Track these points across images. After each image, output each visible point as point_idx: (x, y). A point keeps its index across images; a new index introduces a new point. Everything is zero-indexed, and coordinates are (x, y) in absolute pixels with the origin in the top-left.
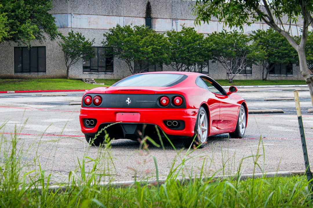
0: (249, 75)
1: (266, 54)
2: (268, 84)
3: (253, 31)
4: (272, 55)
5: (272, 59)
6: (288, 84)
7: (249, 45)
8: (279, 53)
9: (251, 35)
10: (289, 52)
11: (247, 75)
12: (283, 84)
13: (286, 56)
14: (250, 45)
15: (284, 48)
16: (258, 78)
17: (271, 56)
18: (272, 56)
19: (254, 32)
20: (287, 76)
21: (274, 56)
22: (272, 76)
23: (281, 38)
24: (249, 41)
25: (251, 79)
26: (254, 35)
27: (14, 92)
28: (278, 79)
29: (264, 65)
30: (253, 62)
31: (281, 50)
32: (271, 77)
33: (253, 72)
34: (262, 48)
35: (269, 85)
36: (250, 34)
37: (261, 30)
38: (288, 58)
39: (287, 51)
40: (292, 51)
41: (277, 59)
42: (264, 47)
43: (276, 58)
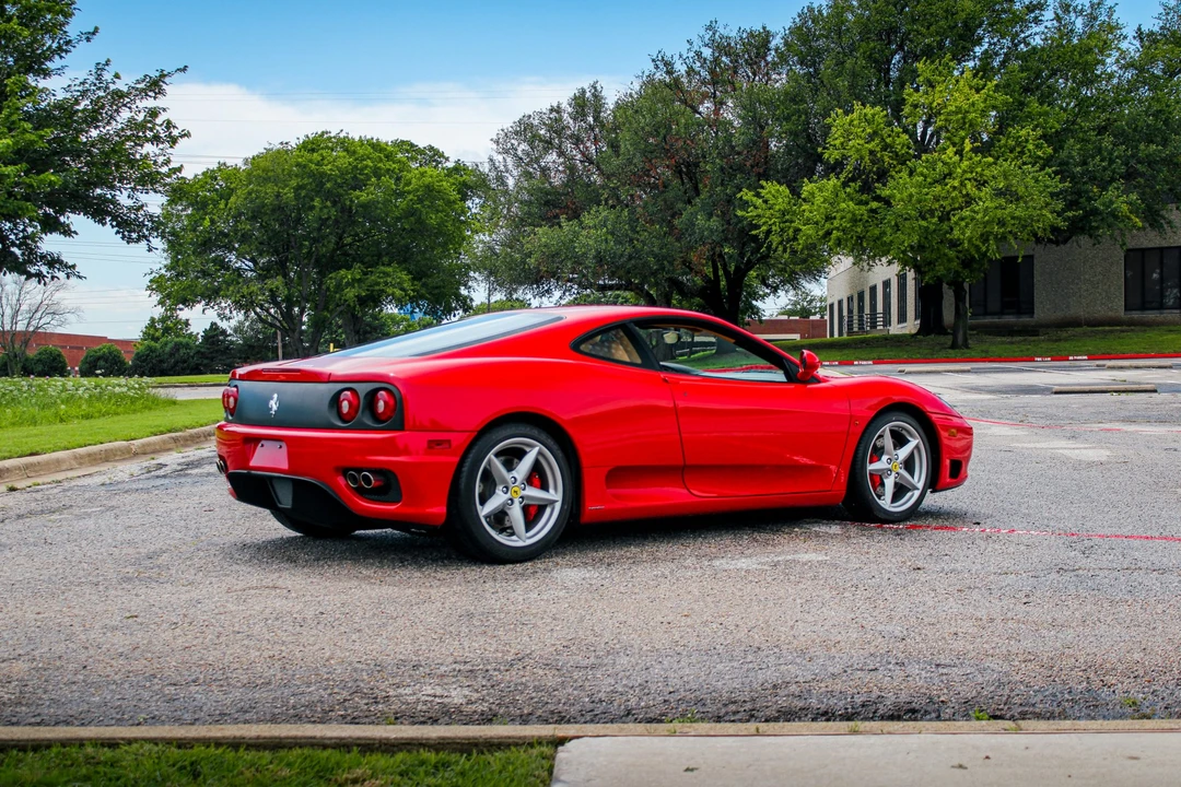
27: (871, 362)
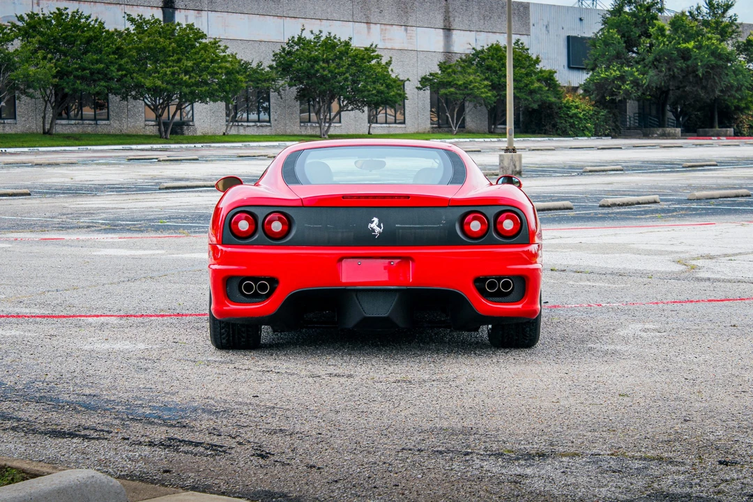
0: (9, 121)
1: (54, 71)
2: (59, 143)
3: (18, 15)
4: (68, 74)
5: (67, 83)
6: (105, 142)
7: (11, 49)
8: (84, 69)
9: (14, 26)
10: (107, 67)
11: (6, 121)
12: (94, 143)
13: (101, 76)
14: (17, 50)
15: (95, 57)
16: (30, 128)
17: (65, 77)
18: (68, 77)
19: (21, 18)
20: (97, 124)
21: (72, 77)
22: (62, 125)
23: (87, 35)
24: (13, 40)
25: (13, 132)
26: (22, 25)
28: (77, 132)
29: (46, 98)
30: (24, 90)
31: (89, 63)
32: (61, 127)
33: (19, 115)
34: (44, 58)
35: (61, 146)
36: (12, 23)
37: (37, 14)
38: (106, 82)
39: (102, 66)
40: (114, 66)
41: (81, 83)
42: (50, 56)
43: (78, 82)
